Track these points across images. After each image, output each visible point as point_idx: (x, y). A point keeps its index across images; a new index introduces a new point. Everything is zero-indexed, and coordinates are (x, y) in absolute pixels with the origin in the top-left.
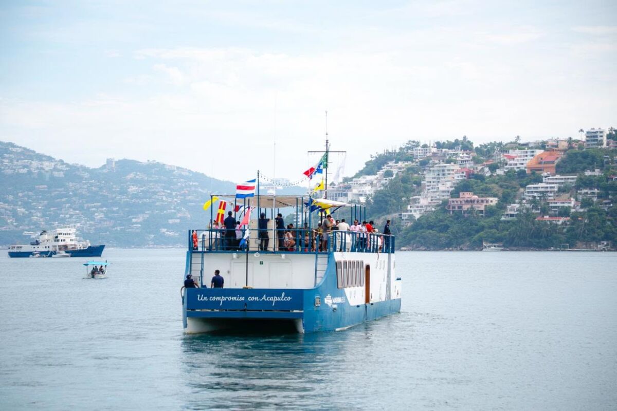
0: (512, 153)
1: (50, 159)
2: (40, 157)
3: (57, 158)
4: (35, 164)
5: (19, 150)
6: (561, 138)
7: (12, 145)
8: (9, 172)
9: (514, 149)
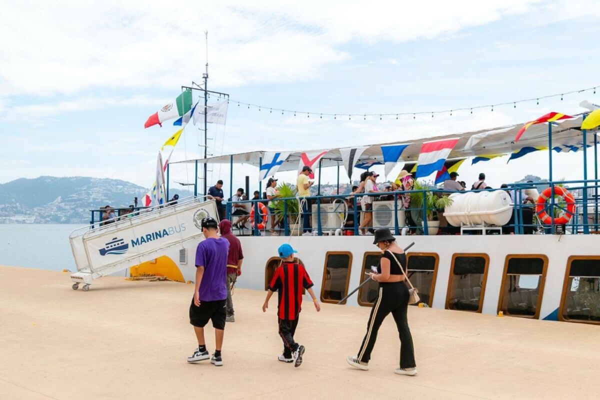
0: (326, 189)
1: (143, 188)
2: (139, 187)
3: (146, 188)
4: (137, 190)
5: (131, 185)
6: (345, 183)
7: (128, 182)
8: (126, 193)
9: (327, 187)
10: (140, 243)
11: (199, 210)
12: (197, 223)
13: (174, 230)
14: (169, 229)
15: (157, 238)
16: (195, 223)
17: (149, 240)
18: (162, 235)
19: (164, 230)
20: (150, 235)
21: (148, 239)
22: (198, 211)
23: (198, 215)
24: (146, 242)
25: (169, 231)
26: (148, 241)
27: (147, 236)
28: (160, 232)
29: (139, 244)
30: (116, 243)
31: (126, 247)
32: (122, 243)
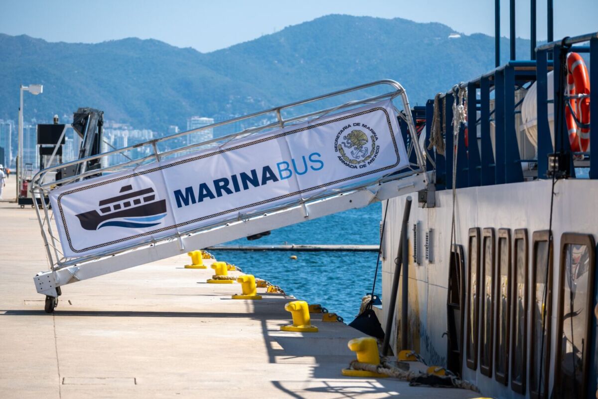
10: (197, 199)
11: (349, 126)
12: (344, 155)
13: (291, 168)
14: (278, 164)
15: (246, 187)
16: (339, 154)
17: (223, 191)
18: (260, 181)
19: (267, 169)
20: (226, 181)
21: (218, 189)
22: (345, 128)
23: (345, 138)
24: (212, 197)
25: (280, 171)
26: (220, 194)
27: (216, 182)
28: (254, 172)
29: (194, 202)
30: (131, 200)
31: (160, 207)
32: (146, 199)
